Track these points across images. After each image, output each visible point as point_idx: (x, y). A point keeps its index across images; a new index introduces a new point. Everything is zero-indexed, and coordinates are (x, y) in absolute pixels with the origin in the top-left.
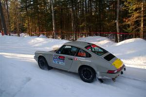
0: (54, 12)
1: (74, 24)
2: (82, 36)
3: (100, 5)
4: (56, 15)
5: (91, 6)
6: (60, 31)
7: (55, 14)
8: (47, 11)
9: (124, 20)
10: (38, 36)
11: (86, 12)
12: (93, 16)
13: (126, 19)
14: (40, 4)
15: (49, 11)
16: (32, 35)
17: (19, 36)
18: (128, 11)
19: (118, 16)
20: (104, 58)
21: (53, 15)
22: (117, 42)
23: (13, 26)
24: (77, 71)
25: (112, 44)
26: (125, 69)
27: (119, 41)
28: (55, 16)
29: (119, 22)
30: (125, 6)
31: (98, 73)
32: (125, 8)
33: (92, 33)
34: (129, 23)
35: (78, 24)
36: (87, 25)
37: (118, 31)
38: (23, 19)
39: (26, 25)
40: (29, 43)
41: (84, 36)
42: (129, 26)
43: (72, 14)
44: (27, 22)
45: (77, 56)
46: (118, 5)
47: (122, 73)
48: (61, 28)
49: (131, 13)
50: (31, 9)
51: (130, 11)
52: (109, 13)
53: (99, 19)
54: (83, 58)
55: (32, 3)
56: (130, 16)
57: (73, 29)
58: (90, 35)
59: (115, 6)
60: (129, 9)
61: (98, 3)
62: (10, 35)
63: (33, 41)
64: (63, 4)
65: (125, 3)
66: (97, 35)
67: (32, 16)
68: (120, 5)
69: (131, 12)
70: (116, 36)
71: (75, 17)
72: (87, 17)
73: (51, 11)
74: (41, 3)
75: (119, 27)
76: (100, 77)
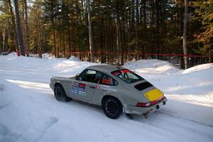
0: (92, 23)
1: (120, 40)
2: (131, 59)
3: (158, 14)
4: (95, 27)
5: (145, 15)
6: (99, 52)
7: (92, 26)
8: (81, 22)
9: (195, 35)
10: (68, 57)
11: (138, 24)
12: (148, 30)
13: (197, 34)
14: (72, 12)
15: (84, 23)
16: (59, 57)
17: (41, 57)
18: (201, 22)
19: (185, 30)
20: (135, 87)
21: (90, 27)
22: (184, 69)
23: (32, 44)
24: (99, 102)
25: (177, 71)
26: (164, 103)
27: (186, 67)
28: (92, 29)
29: (187, 39)
30: (197, 15)
31: (125, 106)
32: (197, 18)
33: (146, 55)
34: (202, 40)
35: (126, 41)
36: (139, 43)
37: (185, 53)
38: (47, 34)
39: (51, 41)
40: (55, 67)
41: (134, 60)
42: (202, 44)
43: (118, 27)
44: (52, 37)
45: (101, 83)
46: (185, 14)
47: (158, 107)
48: (101, 47)
49: (205, 25)
50: (59, 19)
51: (203, 23)
52: (172, 26)
53: (157, 35)
54: (108, 86)
55: (60, 10)
56: (204, 30)
57: (118, 48)
58: (144, 58)
59: (181, 16)
60: (202, 19)
61: (156, 10)
62: (28, 56)
63: (60, 65)
64: (105, 13)
65: (196, 11)
66: (153, 57)
67: (60, 29)
68: (188, 13)
69: (206, 23)
70: (183, 60)
71: (122, 31)
72: (139, 31)
73: (87, 22)
74: (73, 10)
75: (187, 47)
76: (128, 112)
